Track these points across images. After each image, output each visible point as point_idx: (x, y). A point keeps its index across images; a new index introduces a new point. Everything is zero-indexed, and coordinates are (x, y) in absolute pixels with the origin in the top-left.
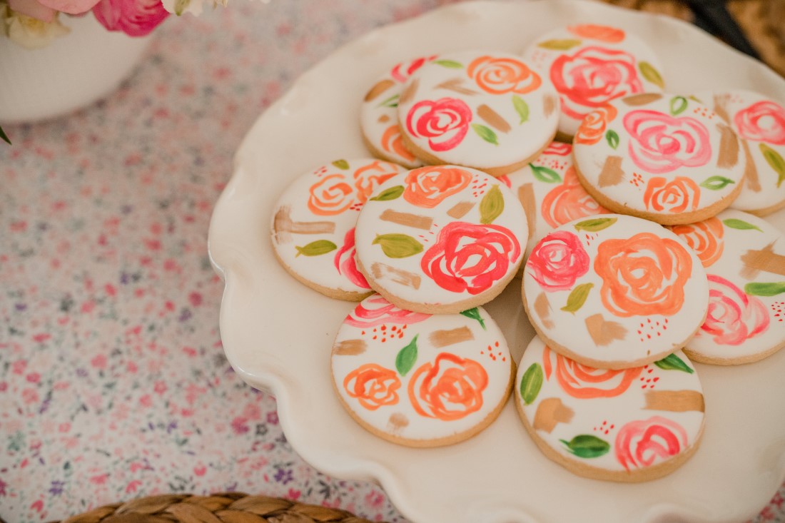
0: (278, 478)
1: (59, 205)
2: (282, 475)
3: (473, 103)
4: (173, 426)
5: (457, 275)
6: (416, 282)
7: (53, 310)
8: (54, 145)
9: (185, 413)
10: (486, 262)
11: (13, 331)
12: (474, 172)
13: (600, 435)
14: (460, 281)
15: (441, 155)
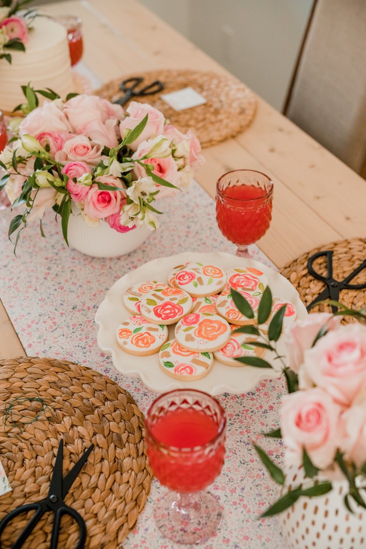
0: (105, 371)
1: (89, 282)
2: (106, 371)
3: (198, 275)
4: (85, 348)
5: (161, 314)
6: (150, 312)
7: (70, 308)
8: (97, 265)
9: (90, 346)
10: (171, 313)
11: (56, 309)
12: (185, 292)
13: (174, 363)
14: (161, 315)
15: (180, 286)
